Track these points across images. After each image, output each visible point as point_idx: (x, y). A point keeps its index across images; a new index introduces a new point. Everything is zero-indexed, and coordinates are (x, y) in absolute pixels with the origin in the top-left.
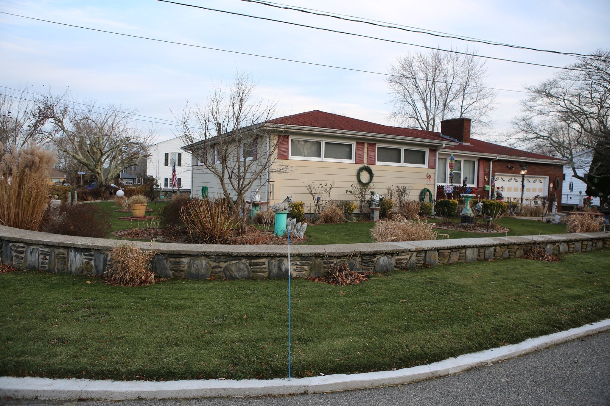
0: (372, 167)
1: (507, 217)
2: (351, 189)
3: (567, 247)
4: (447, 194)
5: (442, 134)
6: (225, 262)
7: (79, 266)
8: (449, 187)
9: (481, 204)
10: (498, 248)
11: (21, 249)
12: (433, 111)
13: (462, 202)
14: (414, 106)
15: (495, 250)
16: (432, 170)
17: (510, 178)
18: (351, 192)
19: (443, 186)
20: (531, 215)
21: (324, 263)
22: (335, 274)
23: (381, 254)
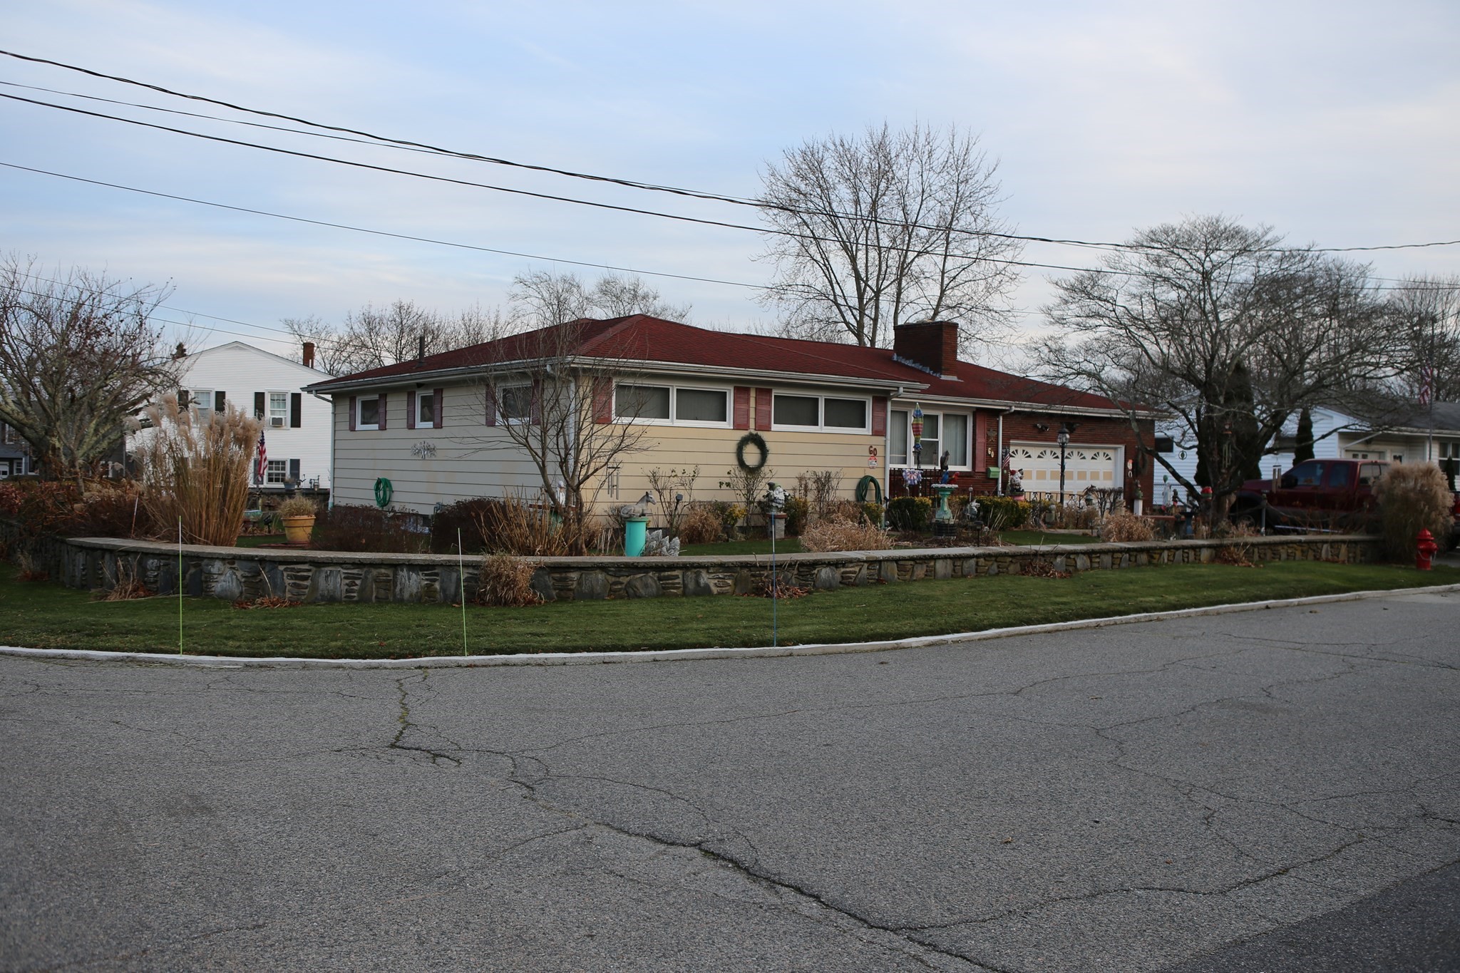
0: (764, 435)
1: (1029, 530)
2: (728, 480)
3: (1089, 561)
4: (910, 486)
5: (898, 355)
6: (627, 576)
7: (415, 591)
8: (914, 473)
9: (974, 504)
10: (982, 560)
11: (305, 574)
12: (872, 283)
13: (937, 502)
14: (827, 268)
15: (977, 563)
16: (880, 440)
17: (1042, 450)
18: (728, 485)
19: (901, 471)
20: (1077, 526)
21: (753, 576)
22: (768, 588)
23: (822, 564)
